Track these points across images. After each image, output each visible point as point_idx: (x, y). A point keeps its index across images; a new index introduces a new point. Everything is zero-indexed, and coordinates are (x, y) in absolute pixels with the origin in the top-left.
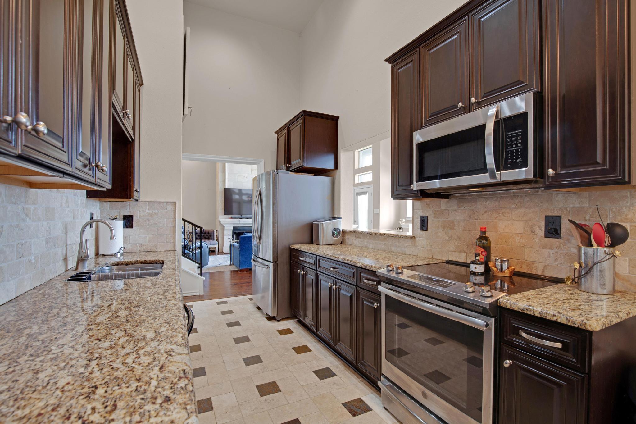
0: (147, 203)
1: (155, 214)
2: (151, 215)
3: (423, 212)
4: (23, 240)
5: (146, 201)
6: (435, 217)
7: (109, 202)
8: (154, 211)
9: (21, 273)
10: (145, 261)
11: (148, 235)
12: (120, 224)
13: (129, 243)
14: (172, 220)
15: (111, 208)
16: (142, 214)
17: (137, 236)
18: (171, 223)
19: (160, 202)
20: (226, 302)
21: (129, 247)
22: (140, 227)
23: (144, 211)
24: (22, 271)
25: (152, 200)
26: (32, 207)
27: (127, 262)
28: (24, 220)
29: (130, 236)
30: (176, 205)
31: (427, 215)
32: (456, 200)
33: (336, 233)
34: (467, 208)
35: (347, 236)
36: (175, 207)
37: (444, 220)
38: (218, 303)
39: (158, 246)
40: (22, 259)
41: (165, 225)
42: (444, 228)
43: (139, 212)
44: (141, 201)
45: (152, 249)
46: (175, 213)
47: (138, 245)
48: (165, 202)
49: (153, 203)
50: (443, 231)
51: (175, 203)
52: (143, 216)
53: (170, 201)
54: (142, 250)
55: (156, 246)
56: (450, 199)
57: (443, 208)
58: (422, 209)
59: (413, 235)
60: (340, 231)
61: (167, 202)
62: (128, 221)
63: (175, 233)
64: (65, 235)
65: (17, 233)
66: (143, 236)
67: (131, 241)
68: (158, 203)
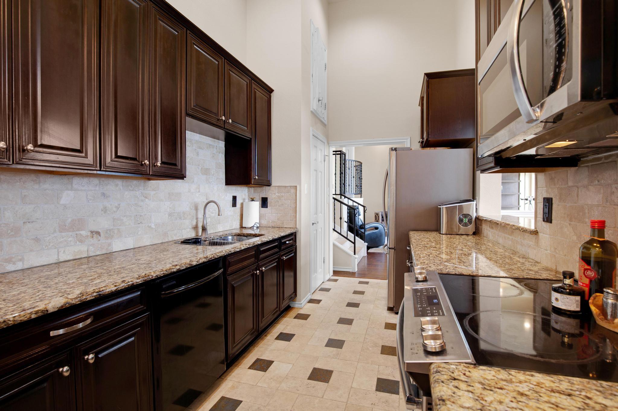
0: (277, 187)
1: (282, 196)
2: (279, 197)
3: (547, 191)
4: (142, 213)
5: (276, 186)
6: (560, 199)
7: (253, 188)
8: (282, 194)
9: (139, 234)
10: (255, 234)
11: (277, 214)
12: (257, 204)
13: (266, 220)
14: (294, 201)
15: (254, 192)
16: (274, 196)
17: (270, 214)
18: (294, 204)
19: (286, 187)
20: (367, 283)
21: (264, 222)
22: (272, 207)
23: (275, 194)
24: (140, 232)
25: (280, 185)
26: (152, 193)
27: (244, 234)
28: (142, 201)
29: (266, 214)
30: (297, 188)
31: (551, 197)
32: (586, 169)
33: (466, 220)
34: (602, 182)
35: (483, 225)
36: (296, 190)
37: (572, 204)
38: (360, 283)
39: (284, 223)
40: (140, 225)
41: (289, 206)
42: (571, 220)
43: (272, 195)
44: (273, 186)
45: (280, 225)
46: (296, 195)
47: (271, 222)
48: (289, 186)
49: (281, 187)
50: (570, 224)
51: (296, 187)
52: (274, 198)
53: (293, 185)
54: (273, 226)
55: (283, 223)
56: (579, 167)
57: (570, 184)
58: (546, 187)
59: (536, 228)
60: (472, 219)
61: (290, 186)
62: (264, 202)
63: (297, 213)
64: (195, 212)
65: (135, 209)
66: (274, 214)
67: (266, 218)
68: (284, 187)
